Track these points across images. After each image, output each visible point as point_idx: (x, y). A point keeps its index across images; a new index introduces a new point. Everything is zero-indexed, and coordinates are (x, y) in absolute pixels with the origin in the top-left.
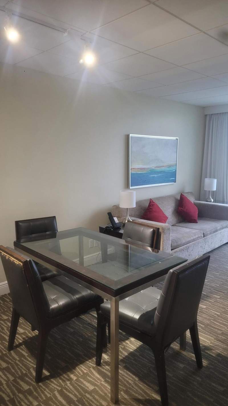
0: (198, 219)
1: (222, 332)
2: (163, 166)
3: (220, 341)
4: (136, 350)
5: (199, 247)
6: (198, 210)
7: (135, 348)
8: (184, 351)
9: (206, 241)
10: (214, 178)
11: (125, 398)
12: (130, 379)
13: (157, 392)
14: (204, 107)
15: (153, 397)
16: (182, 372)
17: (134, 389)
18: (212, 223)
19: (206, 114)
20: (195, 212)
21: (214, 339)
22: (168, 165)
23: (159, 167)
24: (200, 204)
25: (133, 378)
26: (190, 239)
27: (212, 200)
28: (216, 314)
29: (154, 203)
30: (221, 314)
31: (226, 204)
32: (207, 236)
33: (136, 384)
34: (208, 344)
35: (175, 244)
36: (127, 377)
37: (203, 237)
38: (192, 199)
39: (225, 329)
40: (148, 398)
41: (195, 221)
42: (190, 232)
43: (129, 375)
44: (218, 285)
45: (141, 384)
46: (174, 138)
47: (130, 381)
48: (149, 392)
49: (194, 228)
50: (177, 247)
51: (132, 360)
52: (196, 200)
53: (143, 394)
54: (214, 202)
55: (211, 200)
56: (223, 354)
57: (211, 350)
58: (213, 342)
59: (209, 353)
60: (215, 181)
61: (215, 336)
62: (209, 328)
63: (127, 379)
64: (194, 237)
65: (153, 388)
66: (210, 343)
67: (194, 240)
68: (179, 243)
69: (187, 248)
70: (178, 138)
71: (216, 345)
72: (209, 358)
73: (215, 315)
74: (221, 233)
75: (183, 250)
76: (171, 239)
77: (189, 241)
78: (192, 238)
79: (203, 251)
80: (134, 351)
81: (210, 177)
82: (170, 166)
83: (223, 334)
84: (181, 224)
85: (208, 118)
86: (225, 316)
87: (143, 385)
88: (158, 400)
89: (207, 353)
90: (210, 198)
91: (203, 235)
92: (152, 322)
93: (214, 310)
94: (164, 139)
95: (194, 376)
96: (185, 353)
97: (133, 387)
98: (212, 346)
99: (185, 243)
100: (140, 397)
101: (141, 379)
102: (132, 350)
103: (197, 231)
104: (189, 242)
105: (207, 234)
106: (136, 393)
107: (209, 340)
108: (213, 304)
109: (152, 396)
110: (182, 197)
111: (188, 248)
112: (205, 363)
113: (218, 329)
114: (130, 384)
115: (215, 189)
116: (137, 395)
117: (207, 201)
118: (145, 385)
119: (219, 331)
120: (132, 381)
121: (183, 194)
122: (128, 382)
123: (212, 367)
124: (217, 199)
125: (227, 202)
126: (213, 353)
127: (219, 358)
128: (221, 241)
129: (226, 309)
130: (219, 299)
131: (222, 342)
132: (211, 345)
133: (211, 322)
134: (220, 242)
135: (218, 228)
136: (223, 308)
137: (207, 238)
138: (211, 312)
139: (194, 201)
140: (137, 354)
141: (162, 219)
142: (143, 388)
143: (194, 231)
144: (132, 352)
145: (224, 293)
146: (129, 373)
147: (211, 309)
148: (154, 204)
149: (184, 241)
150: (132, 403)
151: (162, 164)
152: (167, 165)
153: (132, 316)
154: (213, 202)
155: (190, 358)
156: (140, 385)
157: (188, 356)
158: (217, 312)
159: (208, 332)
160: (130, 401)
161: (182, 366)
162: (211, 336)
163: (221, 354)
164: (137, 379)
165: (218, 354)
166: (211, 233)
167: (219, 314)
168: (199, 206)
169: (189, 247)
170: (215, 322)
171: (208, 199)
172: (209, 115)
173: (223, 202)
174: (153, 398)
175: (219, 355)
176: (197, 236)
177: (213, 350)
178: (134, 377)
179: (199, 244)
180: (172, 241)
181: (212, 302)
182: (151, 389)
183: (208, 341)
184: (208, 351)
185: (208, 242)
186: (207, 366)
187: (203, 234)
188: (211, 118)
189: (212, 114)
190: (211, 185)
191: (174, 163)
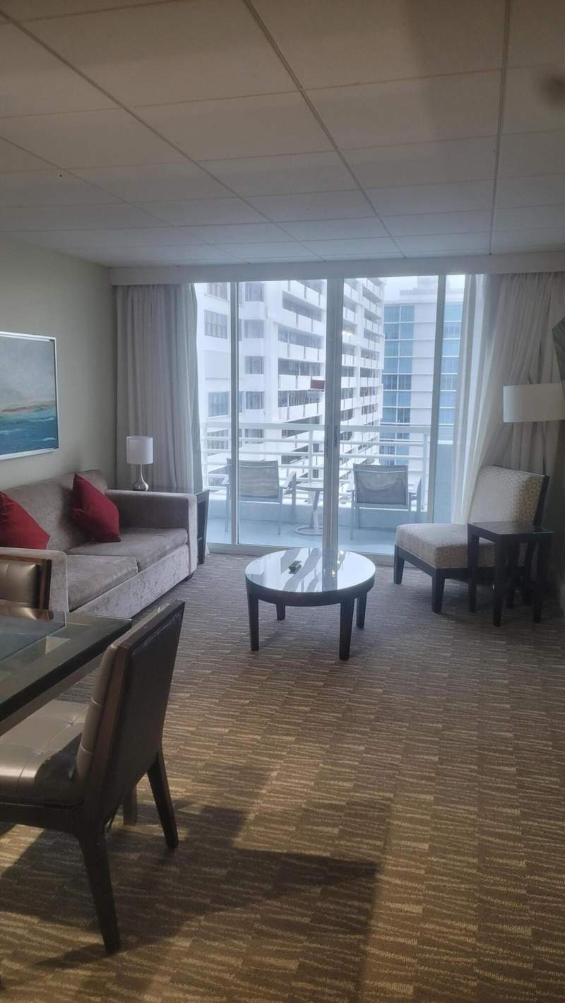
0: (120, 532)
1: (204, 763)
2: (24, 408)
3: (203, 781)
4: (19, 860)
5: (131, 594)
6: (117, 512)
7: (16, 857)
8: (134, 825)
9: (144, 580)
10: (146, 434)
11: (17, 970)
12: (18, 927)
13: (90, 929)
14: (110, 268)
15: (83, 943)
16: (136, 870)
17: (34, 944)
18: (152, 538)
19: (113, 284)
20: (112, 516)
21: (193, 782)
22: (36, 406)
23: (14, 410)
24: (120, 497)
25: (25, 922)
26: (109, 580)
27: (147, 486)
28: (188, 731)
29: (11, 501)
30: (197, 728)
31: (177, 492)
32: (145, 568)
33: (35, 932)
34: (183, 795)
35: (79, 596)
36: (8, 926)
37: (139, 571)
38: (102, 487)
39: (211, 756)
40: (70, 949)
41: (113, 538)
42: (108, 563)
43: (15, 920)
44: (183, 671)
45: (49, 927)
46: (46, 338)
47: (19, 932)
48: (70, 937)
49: (114, 554)
50: (84, 602)
51: (14, 886)
52: (109, 488)
53: (57, 945)
54: (152, 488)
55: (144, 486)
56: (214, 805)
57: (190, 803)
58: (191, 787)
59: (186, 811)
60: (150, 441)
61: (193, 774)
62: (178, 763)
63: (11, 930)
64: (119, 575)
65: (78, 925)
66: (185, 792)
67: (118, 581)
68: (87, 592)
69: (106, 601)
70: (54, 338)
71: (198, 793)
72: (189, 821)
73: (186, 734)
74: (173, 557)
75: (98, 608)
76: (67, 585)
77: (107, 586)
78: (115, 577)
79: (139, 603)
80: (15, 863)
81: (137, 434)
82: (40, 408)
83: (208, 766)
84: (81, 549)
85: (120, 294)
86: (206, 730)
87: (52, 928)
88: (97, 945)
89: (183, 813)
90: (141, 483)
91: (137, 568)
92: (71, 774)
93: (181, 725)
94: (22, 339)
95: (165, 868)
96: (135, 829)
97: (29, 940)
98: (190, 796)
99: (100, 591)
100: (52, 955)
101: (46, 916)
102: (10, 863)
103: (124, 559)
104: (109, 587)
105: (146, 564)
106: (40, 949)
107: (183, 787)
108: (179, 713)
109: (78, 942)
110: (79, 482)
111: (109, 601)
112: (182, 834)
113: (197, 760)
114: (21, 937)
115: (150, 461)
116: (43, 953)
117: (135, 490)
118: (57, 926)
119: (199, 764)
120: (25, 928)
121: (79, 475)
122: (13, 935)
123: (197, 836)
124: (155, 484)
125: (177, 488)
126: (195, 809)
127: (207, 815)
128: (174, 575)
129: (206, 716)
130: (189, 698)
131: (208, 783)
132: (189, 794)
133: (181, 749)
134: (172, 578)
135: (168, 547)
136: (200, 715)
137: (146, 572)
138: (177, 729)
139: (106, 490)
140: (25, 868)
141: (39, 539)
142: (55, 933)
143: (117, 561)
144: (10, 868)
145: (196, 684)
146: (14, 915)
147: (175, 725)
148: (12, 505)
149: (97, 587)
150: (35, 973)
151: (20, 404)
152: (34, 404)
153: (19, 775)
154: (148, 491)
155: (148, 835)
156: (46, 930)
157: (144, 833)
158: (189, 726)
159: (177, 771)
160: (29, 971)
161: (134, 856)
162: (185, 778)
163: (210, 807)
164: (35, 920)
165: (203, 807)
166: (153, 562)
167: (194, 729)
168: (119, 501)
169: (108, 598)
170: (189, 748)
171: (136, 485)
172: (123, 286)
173: (170, 490)
174: (82, 946)
175: (207, 809)
176: (125, 571)
177: (194, 803)
178: (28, 918)
179: (130, 589)
180: (70, 591)
181: (176, 709)
182: (73, 928)
183: (180, 790)
184: (185, 808)
185: (149, 581)
186: (187, 840)
187: (138, 563)
188: (128, 294)
189: (128, 286)
190: (141, 450)
191: (50, 399)
